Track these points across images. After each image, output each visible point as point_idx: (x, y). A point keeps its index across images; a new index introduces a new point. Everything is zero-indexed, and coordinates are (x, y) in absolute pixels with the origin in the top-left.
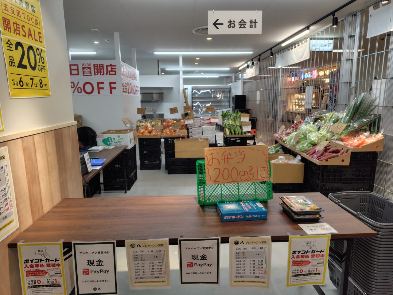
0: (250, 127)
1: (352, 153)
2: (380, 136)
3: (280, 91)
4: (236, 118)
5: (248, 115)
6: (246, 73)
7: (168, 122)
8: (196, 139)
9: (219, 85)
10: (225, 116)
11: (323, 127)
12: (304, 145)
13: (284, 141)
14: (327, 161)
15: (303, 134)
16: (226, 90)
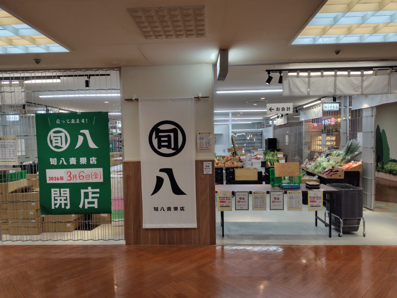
0: (284, 160)
1: (345, 172)
2: (360, 163)
3: (304, 136)
4: (274, 155)
5: (282, 153)
6: (276, 120)
7: (228, 158)
8: (249, 169)
9: (252, 130)
10: (266, 154)
11: (331, 160)
12: (320, 169)
13: (308, 169)
14: (331, 176)
15: (319, 163)
16: (258, 134)
